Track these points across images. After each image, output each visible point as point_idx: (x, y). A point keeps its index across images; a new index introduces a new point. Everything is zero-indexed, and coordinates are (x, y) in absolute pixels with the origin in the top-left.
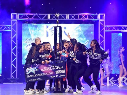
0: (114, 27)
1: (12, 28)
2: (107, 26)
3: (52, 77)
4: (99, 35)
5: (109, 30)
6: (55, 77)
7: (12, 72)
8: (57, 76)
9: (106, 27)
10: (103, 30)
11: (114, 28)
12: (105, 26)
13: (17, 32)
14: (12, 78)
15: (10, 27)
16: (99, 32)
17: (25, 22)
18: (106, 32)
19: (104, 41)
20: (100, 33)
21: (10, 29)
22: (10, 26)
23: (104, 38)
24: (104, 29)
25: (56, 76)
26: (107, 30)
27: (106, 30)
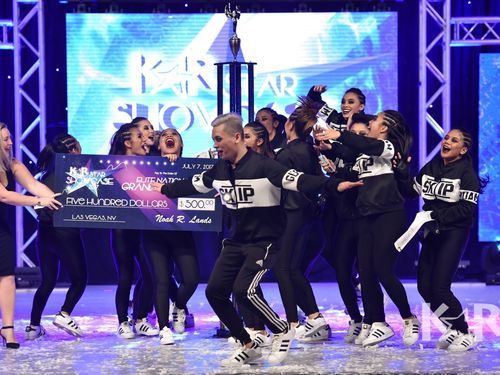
0: (491, 25)
1: (17, 35)
2: (461, 20)
3: (160, 218)
4: (424, 63)
5: (469, 38)
6: (171, 220)
7: (25, 242)
8: (180, 219)
9: (452, 26)
10: (441, 39)
11: (491, 29)
12: (447, 20)
13: (41, 53)
14: (25, 264)
15: (10, 30)
16: (423, 50)
17: (79, 6)
18: (452, 49)
19: (446, 91)
20: (429, 55)
21: (11, 40)
22: (9, 24)
23: (445, 76)
24: (446, 34)
25: (175, 219)
26: (461, 38)
27: (452, 38)
